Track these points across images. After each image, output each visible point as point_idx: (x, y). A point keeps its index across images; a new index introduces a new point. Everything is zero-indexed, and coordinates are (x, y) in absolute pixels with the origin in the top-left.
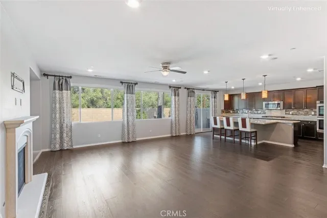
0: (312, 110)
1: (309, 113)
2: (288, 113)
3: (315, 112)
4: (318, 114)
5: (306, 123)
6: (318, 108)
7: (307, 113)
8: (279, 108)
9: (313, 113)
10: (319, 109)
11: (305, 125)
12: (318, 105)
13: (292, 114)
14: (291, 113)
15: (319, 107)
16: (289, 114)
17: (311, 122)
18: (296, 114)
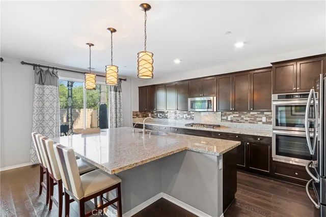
0: (262, 112)
1: (258, 119)
2: (225, 118)
3: (269, 117)
4: (273, 120)
5: (252, 140)
6: (273, 109)
7: (255, 120)
8: (209, 110)
9: (264, 119)
10: (277, 111)
11: (250, 143)
12: (274, 103)
13: (232, 121)
14: (229, 119)
15: (277, 107)
16: (227, 120)
17: (262, 138)
18: (238, 121)
